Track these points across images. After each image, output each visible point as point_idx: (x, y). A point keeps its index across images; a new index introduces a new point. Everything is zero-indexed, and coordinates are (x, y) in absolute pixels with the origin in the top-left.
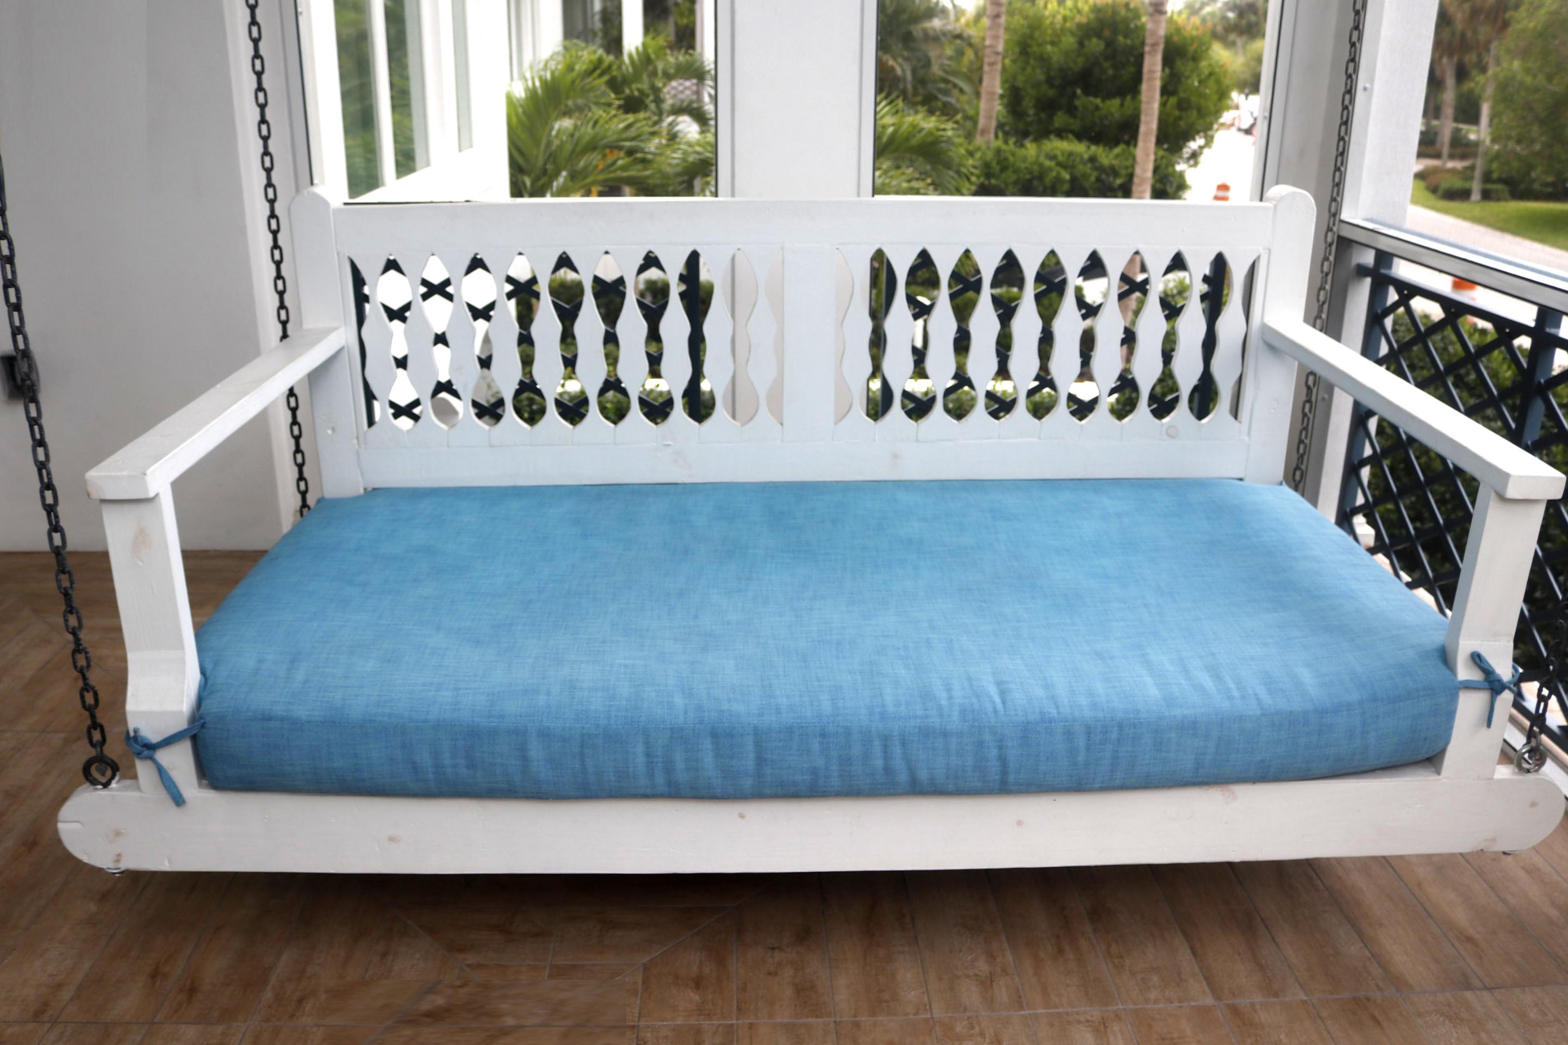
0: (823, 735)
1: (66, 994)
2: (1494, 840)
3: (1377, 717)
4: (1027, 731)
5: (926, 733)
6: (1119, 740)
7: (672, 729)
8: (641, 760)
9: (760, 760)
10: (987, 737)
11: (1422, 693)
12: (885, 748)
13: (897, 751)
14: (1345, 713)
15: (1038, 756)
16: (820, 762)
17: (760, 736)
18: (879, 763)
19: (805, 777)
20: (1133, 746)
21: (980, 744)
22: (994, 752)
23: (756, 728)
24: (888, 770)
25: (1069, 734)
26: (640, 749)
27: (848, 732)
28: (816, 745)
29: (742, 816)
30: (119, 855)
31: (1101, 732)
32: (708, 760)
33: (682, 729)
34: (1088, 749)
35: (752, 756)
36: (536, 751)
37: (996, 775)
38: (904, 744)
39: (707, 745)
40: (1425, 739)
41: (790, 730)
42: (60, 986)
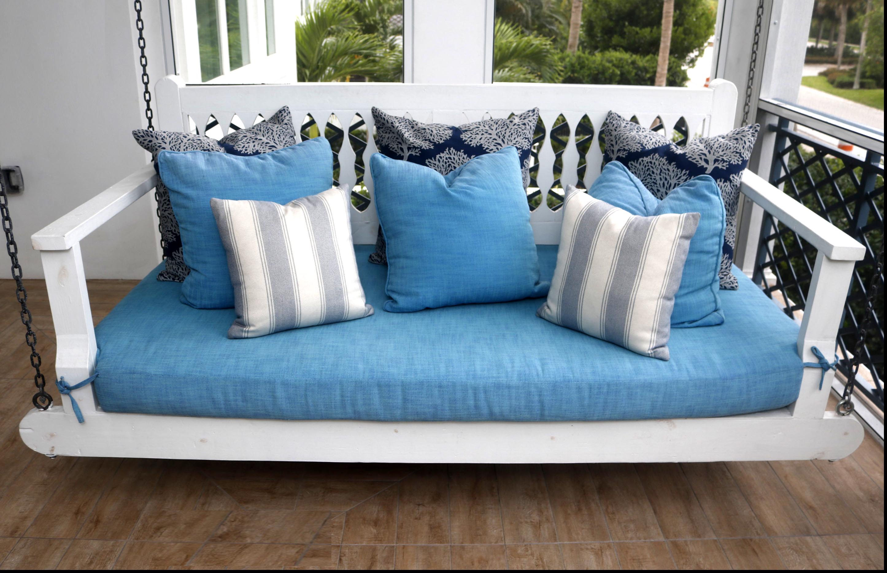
0: (440, 387)
1: (29, 523)
2: (823, 453)
3: (756, 382)
4: (555, 387)
5: (498, 386)
6: (608, 392)
7: (356, 382)
8: (338, 398)
9: (405, 400)
10: (533, 389)
11: (781, 369)
12: (475, 394)
13: (482, 396)
14: (737, 380)
15: (561, 401)
16: (439, 402)
17: (405, 386)
18: (471, 403)
19: (430, 410)
20: (616, 396)
21: (529, 394)
22: (536, 398)
23: (402, 382)
24: (476, 407)
25: (579, 389)
26: (338, 392)
27: (454, 385)
28: (436, 392)
29: (396, 431)
30: (53, 447)
31: (598, 388)
32: (376, 400)
33: (361, 382)
34: (590, 397)
35: (400, 397)
36: (280, 393)
37: (538, 411)
38: (485, 392)
39: (376, 391)
40: (784, 395)
41: (422, 383)
42: (25, 518)
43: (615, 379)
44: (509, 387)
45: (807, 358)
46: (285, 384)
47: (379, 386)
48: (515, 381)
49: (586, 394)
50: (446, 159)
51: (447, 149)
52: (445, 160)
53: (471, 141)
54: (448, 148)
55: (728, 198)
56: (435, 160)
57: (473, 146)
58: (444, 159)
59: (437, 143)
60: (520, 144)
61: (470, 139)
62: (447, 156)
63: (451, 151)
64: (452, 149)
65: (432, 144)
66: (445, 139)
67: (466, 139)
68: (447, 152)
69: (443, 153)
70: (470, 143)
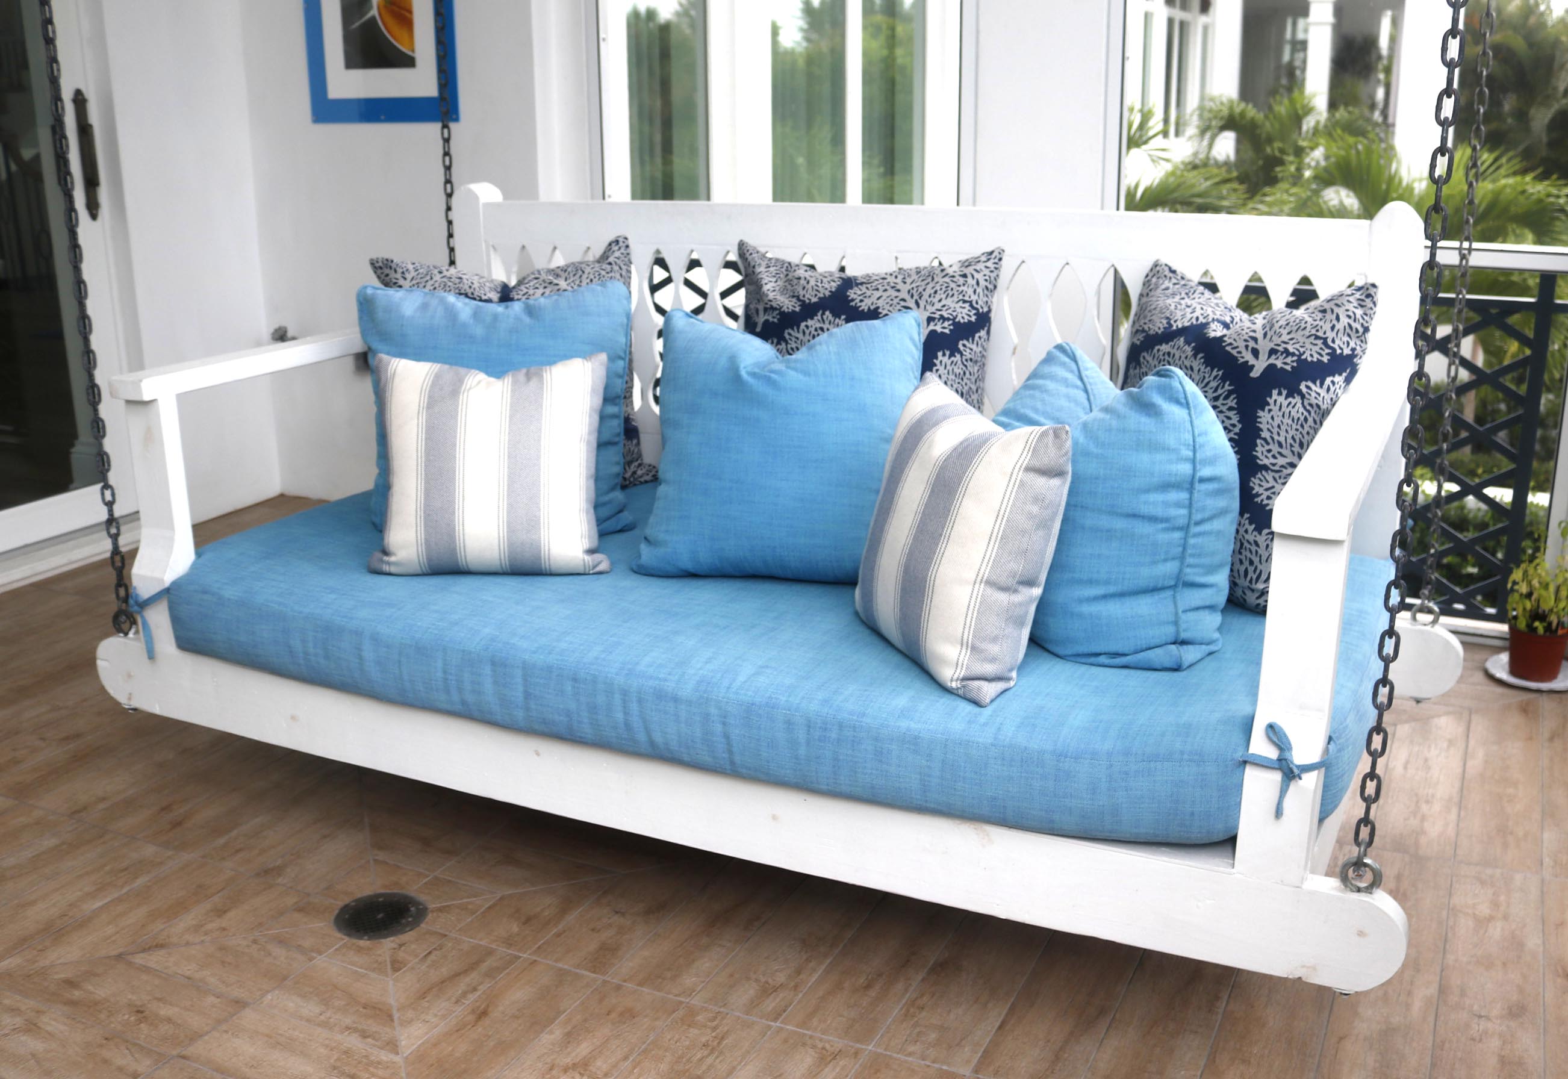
0: (575, 680)
3: (1127, 773)
4: (749, 712)
5: (660, 695)
6: (839, 740)
7: (464, 651)
8: (440, 674)
9: (527, 695)
10: (713, 711)
11: (1186, 757)
12: (624, 701)
13: (634, 707)
14: (1088, 761)
15: (758, 740)
16: (573, 706)
17: (528, 669)
18: (619, 716)
19: (561, 718)
20: (853, 750)
21: (707, 717)
22: (718, 728)
23: (524, 662)
24: (628, 726)
25: (789, 724)
26: (440, 664)
27: (595, 681)
28: (568, 688)
29: (538, 754)
31: (820, 728)
32: (488, 687)
33: (470, 653)
34: (808, 743)
35: (521, 688)
36: (368, 653)
38: (640, 701)
39: (488, 670)
40: (1192, 814)
41: (549, 669)
43: (855, 718)
44: (676, 700)
45: (1260, 746)
46: (375, 639)
47: (493, 663)
48: (687, 690)
49: (801, 735)
50: (816, 330)
51: (819, 314)
52: (813, 332)
53: (861, 301)
54: (821, 312)
55: (1297, 430)
56: (798, 332)
57: (863, 310)
58: (813, 330)
59: (807, 301)
60: (950, 311)
61: (861, 298)
62: (818, 325)
63: (825, 317)
64: (827, 313)
65: (799, 303)
66: (822, 295)
67: (855, 296)
68: (819, 318)
69: (812, 319)
70: (859, 304)
